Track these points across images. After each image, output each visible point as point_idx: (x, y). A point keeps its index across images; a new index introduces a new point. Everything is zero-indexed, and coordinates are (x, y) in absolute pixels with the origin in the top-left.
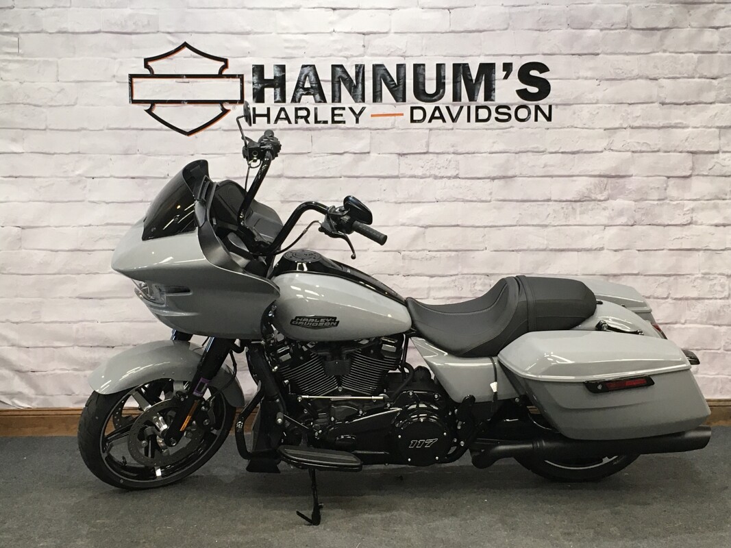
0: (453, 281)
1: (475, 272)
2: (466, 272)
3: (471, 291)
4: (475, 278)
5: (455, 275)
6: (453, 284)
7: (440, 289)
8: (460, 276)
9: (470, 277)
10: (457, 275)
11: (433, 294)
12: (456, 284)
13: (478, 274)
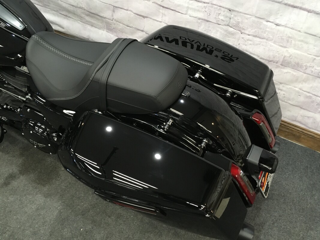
0: (204, 7)
1: (221, 5)
2: (215, 3)
3: (215, 18)
4: (220, 9)
5: (206, 3)
6: (204, 10)
7: (195, 10)
8: (209, 5)
9: (217, 8)
10: (208, 3)
11: (190, 12)
12: (207, 10)
13: (223, 8)
